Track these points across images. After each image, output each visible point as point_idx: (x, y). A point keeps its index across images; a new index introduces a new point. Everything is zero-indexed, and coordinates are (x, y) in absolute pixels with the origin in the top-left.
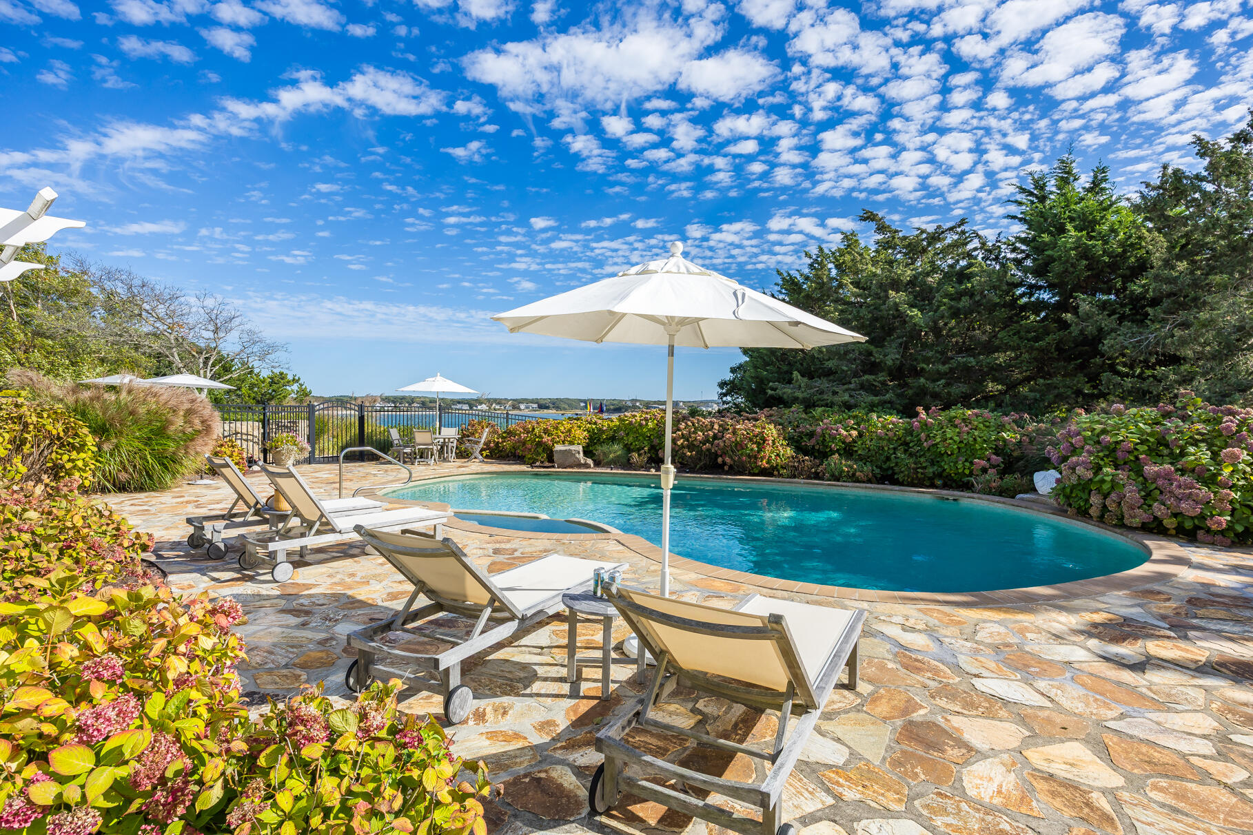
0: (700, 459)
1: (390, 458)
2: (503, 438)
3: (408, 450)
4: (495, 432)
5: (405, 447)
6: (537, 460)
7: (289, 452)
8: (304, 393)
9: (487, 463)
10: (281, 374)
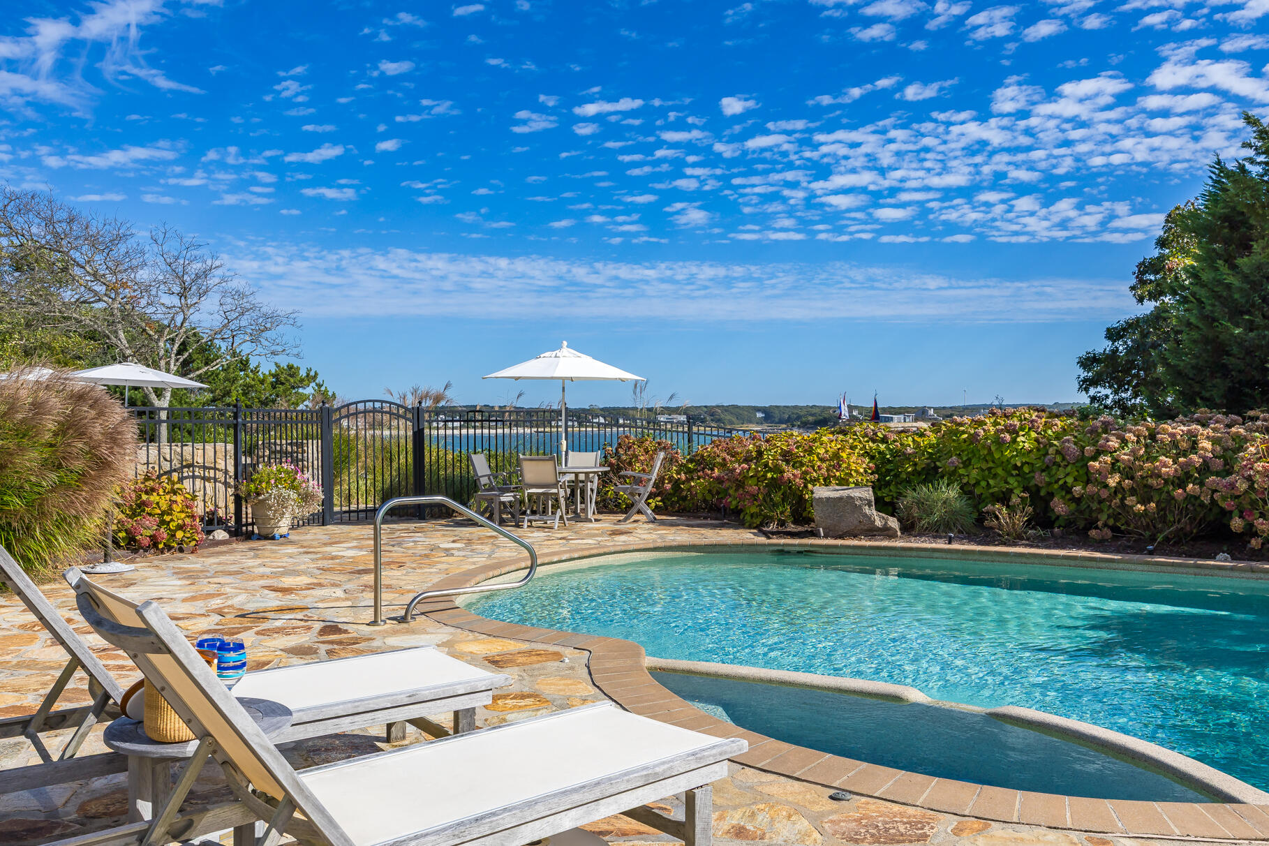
0: (1163, 519)
1: (472, 514)
2: (689, 471)
3: (507, 498)
4: (671, 460)
5: (503, 491)
6: (771, 519)
7: (282, 502)
8: (325, 397)
9: (662, 523)
10: (290, 367)
